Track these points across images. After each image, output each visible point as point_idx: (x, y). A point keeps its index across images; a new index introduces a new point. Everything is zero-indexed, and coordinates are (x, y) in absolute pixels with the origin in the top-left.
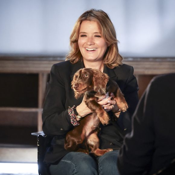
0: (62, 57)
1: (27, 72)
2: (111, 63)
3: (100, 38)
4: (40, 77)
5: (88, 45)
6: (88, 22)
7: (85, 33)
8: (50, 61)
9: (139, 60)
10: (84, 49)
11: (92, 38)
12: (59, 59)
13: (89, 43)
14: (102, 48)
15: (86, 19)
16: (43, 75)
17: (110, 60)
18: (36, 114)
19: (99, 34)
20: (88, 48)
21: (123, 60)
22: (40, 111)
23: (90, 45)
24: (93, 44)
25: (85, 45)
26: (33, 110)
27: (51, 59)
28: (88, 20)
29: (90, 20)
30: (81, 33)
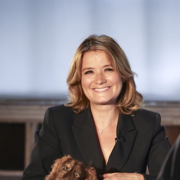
2: (128, 105)
3: (112, 72)
4: (28, 127)
5: (99, 84)
6: (93, 52)
7: (90, 68)
8: (41, 105)
10: (91, 90)
11: (102, 74)
13: (99, 82)
14: (117, 84)
15: (89, 50)
16: (31, 125)
17: (127, 102)
19: (110, 67)
20: (97, 89)
23: (101, 84)
24: (105, 82)
25: (93, 84)
28: (92, 50)
29: (95, 50)
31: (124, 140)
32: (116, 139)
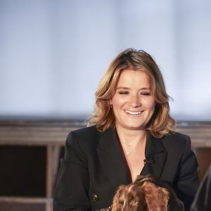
0: (81, 121)
1: (30, 144)
4: (49, 150)
7: (126, 88)
8: (63, 127)
9: (197, 125)
10: (123, 112)
12: (77, 124)
16: (53, 147)
18: (43, 206)
19: (148, 91)
21: (176, 125)
22: (49, 202)
23: (136, 107)
26: (39, 200)
27: (66, 124)
30: (120, 88)
31: (154, 161)
32: (145, 161)
